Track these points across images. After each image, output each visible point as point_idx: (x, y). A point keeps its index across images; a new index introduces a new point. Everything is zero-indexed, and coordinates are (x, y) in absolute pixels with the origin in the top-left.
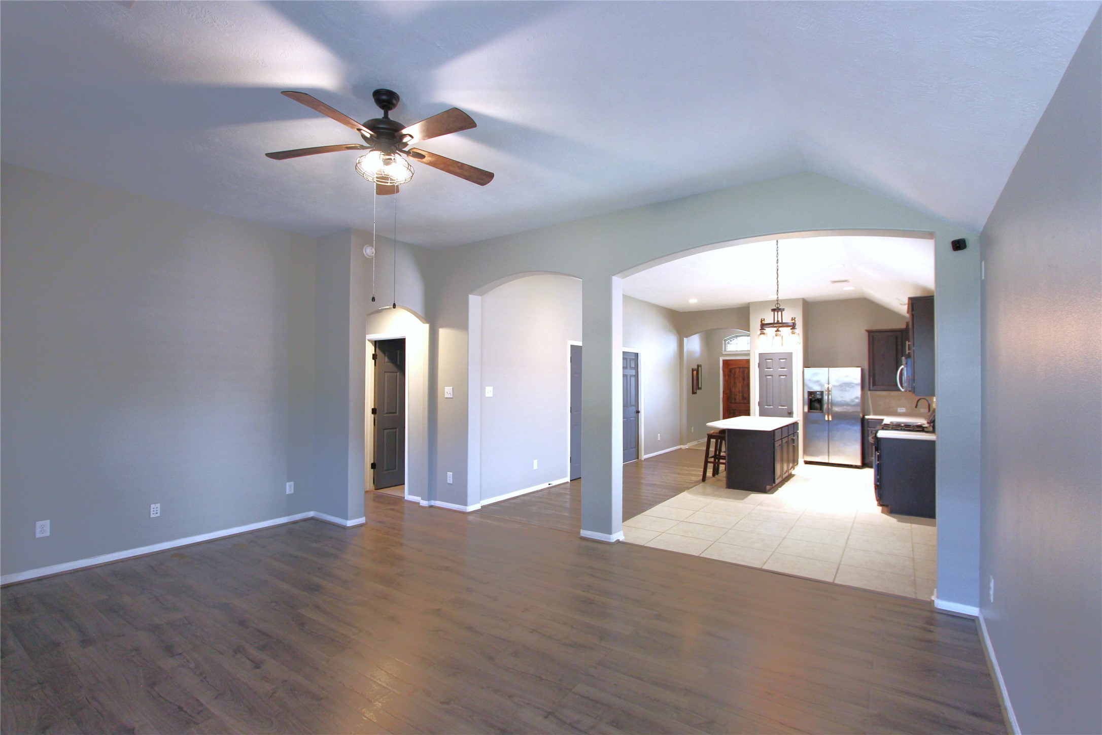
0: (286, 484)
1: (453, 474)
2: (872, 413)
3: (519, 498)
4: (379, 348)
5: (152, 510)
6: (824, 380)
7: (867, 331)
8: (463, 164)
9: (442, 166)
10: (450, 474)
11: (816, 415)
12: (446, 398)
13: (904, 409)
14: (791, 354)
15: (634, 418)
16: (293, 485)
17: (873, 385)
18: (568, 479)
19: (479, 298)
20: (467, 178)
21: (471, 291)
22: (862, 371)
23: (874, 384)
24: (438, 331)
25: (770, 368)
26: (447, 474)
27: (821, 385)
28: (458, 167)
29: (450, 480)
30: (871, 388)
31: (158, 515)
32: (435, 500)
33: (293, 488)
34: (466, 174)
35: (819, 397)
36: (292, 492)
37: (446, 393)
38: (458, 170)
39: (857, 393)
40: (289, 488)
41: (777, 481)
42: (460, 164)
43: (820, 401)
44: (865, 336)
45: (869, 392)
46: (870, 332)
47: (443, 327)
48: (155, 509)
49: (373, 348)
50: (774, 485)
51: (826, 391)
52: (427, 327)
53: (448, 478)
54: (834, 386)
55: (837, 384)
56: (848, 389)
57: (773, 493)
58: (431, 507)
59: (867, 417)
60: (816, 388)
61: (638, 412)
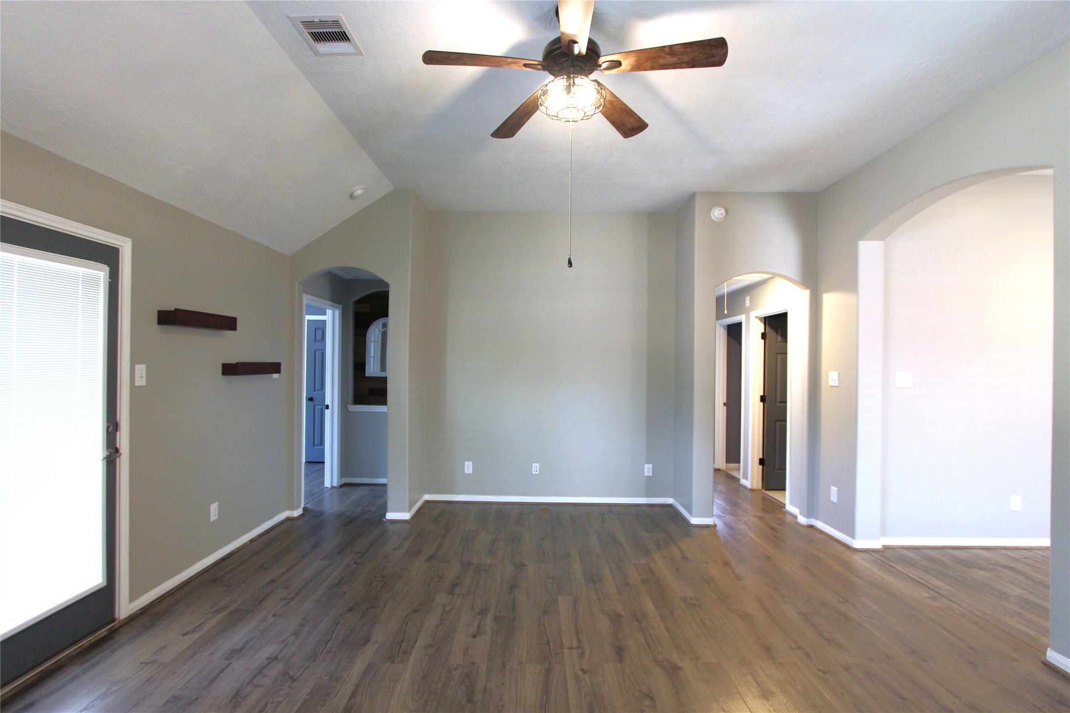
0: (644, 466)
1: (838, 490)
3: (969, 551)
4: (769, 326)
5: (533, 468)
8: (671, 47)
9: (649, 64)
10: (834, 489)
12: (831, 386)
16: (651, 467)
19: (879, 244)
20: (692, 64)
21: (862, 234)
24: (821, 297)
26: (830, 488)
28: (668, 54)
29: (834, 498)
31: (537, 473)
32: (817, 519)
33: (651, 470)
34: (686, 59)
36: (651, 474)
37: (830, 380)
38: (673, 60)
40: (648, 470)
42: (667, 49)
47: (828, 291)
48: (536, 468)
49: (762, 326)
52: (806, 294)
53: (832, 495)
58: (811, 527)
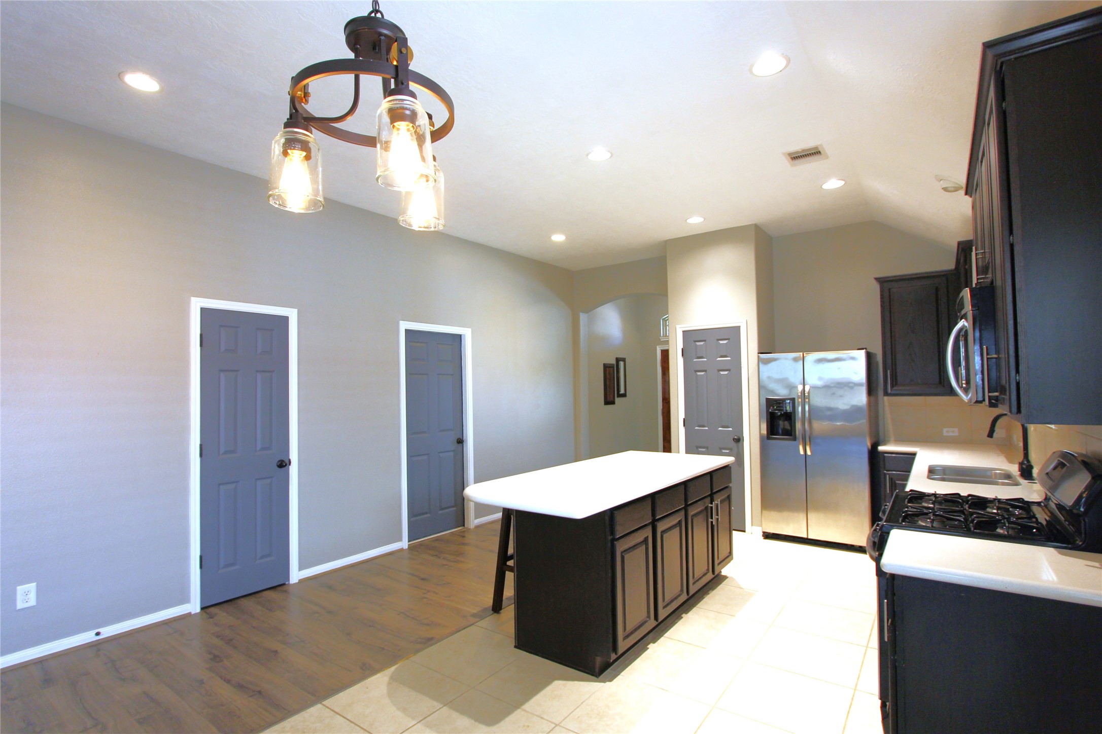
2: (892, 439)
6: (796, 379)
7: (876, 279)
11: (781, 444)
13: (956, 430)
14: (738, 329)
15: (452, 453)
17: (892, 386)
18: (194, 606)
22: (870, 357)
23: (895, 383)
25: (702, 357)
27: (792, 387)
30: (889, 391)
35: (789, 409)
39: (861, 398)
41: (622, 646)
43: (789, 417)
44: (876, 288)
45: (886, 398)
46: (883, 282)
50: (613, 656)
51: (798, 398)
54: (814, 388)
55: (819, 383)
56: (841, 392)
57: (611, 680)
59: (881, 448)
60: (781, 392)
61: (461, 441)
